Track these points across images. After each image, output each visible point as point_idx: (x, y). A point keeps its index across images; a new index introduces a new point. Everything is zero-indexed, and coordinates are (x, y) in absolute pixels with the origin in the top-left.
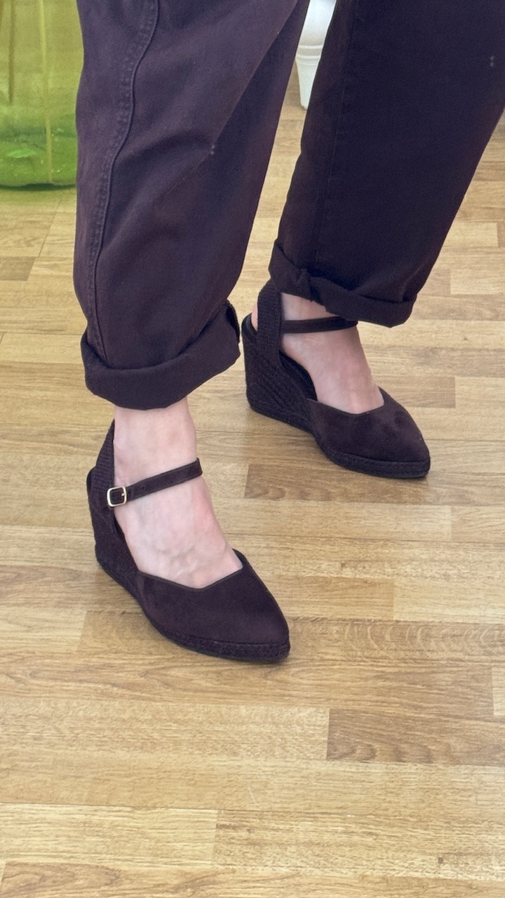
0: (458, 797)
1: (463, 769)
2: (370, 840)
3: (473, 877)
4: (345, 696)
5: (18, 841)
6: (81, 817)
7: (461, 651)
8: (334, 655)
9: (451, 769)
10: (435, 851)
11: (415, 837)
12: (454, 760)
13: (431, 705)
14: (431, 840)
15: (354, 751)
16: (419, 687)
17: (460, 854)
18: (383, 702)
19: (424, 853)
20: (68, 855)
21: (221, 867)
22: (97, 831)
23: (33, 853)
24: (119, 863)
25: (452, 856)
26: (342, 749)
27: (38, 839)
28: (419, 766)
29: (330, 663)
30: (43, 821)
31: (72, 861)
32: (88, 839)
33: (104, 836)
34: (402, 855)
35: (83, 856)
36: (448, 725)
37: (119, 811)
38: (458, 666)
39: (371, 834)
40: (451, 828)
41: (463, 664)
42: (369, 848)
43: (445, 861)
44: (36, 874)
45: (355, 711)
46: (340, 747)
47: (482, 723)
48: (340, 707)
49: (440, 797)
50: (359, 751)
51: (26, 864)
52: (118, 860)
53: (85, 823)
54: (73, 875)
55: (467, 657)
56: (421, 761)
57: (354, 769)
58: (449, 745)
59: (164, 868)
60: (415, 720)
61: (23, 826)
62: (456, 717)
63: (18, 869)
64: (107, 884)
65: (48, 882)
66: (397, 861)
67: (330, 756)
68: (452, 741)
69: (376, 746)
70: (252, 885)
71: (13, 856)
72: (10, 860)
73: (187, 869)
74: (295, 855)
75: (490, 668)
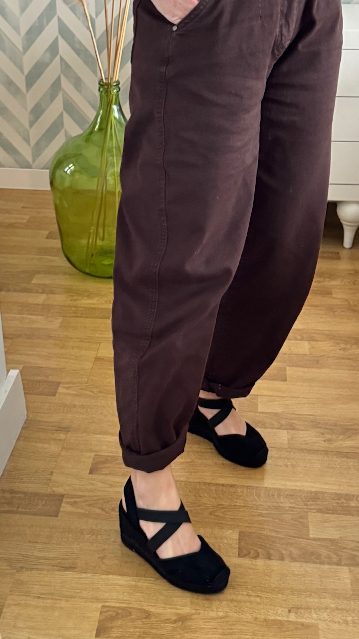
0: (296, 578)
1: (298, 564)
2: (258, 599)
3: (304, 620)
4: (245, 525)
5: (107, 594)
6: (134, 583)
7: (294, 503)
8: (240, 503)
9: (293, 564)
10: (287, 606)
11: (278, 598)
12: (293, 559)
13: (282, 530)
14: (285, 600)
15: (249, 553)
16: (277, 520)
17: (298, 608)
18: (261, 528)
19: (282, 607)
20: (128, 602)
21: (194, 611)
22: (141, 590)
23: (113, 601)
24: (150, 607)
25: (294, 609)
26: (245, 552)
27: (115, 593)
28: (279, 562)
29: (238, 507)
30: (117, 584)
31: (130, 606)
32: (137, 594)
33: (143, 593)
34: (273, 608)
35: (135, 603)
36: (290, 541)
37: (150, 580)
38: (293, 511)
39: (258, 596)
40: (293, 594)
41: (295, 510)
42: (258, 604)
43: (291, 611)
44: (114, 611)
45: (250, 533)
46: (244, 550)
47: (305, 540)
48: (243, 530)
49: (288, 578)
50: (252, 553)
51: (110, 607)
52: (149, 605)
53: (135, 586)
54: (130, 613)
55: (297, 506)
56: (279, 560)
57: (250, 563)
58: (291, 551)
59: (170, 611)
60: (276, 538)
61: (108, 587)
62: (294, 537)
63: (107, 609)
64: (145, 618)
65: (120, 616)
66: (270, 611)
67: (240, 556)
68: (292, 549)
69: (260, 550)
70: (208, 621)
71: (105, 602)
72: (103, 604)
73: (179, 611)
74: (225, 606)
75: (307, 513)
